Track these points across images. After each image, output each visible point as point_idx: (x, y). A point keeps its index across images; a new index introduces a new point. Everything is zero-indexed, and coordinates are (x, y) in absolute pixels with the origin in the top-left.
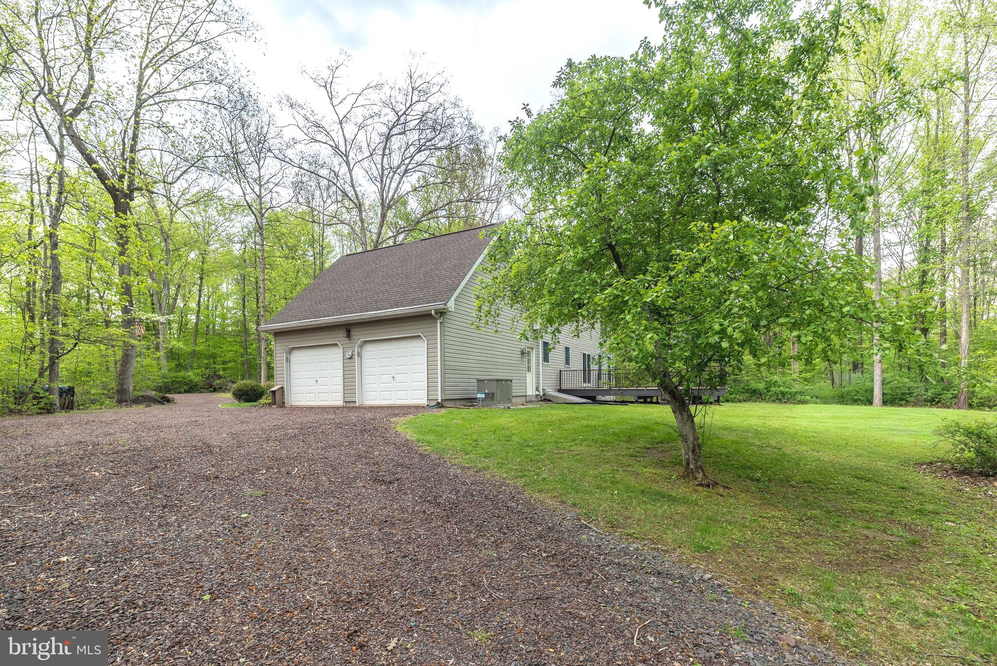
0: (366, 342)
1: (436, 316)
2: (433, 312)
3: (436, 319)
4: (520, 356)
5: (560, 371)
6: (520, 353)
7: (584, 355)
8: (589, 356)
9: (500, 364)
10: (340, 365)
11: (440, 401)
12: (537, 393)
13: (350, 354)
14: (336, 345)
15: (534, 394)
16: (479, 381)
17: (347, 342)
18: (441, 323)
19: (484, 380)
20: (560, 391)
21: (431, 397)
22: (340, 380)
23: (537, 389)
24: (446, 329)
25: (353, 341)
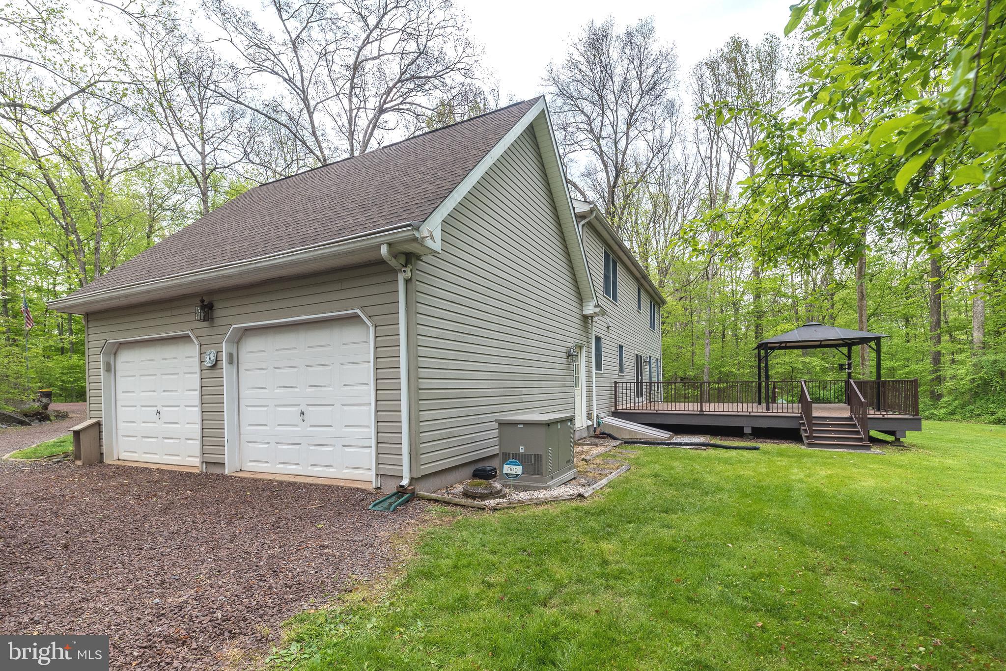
0: (247, 330)
1: (393, 263)
2: (384, 250)
3: (394, 272)
4: (564, 361)
5: (616, 383)
6: (564, 355)
7: (637, 355)
8: (641, 357)
9: (535, 377)
10: (194, 380)
11: (405, 482)
12: (590, 423)
13: (213, 358)
14: (186, 338)
15: (585, 426)
16: (502, 424)
17: (206, 331)
18: (407, 281)
19: (515, 424)
20: (616, 414)
21: (386, 469)
22: (195, 413)
23: (589, 417)
24: (422, 298)
25: (216, 331)
